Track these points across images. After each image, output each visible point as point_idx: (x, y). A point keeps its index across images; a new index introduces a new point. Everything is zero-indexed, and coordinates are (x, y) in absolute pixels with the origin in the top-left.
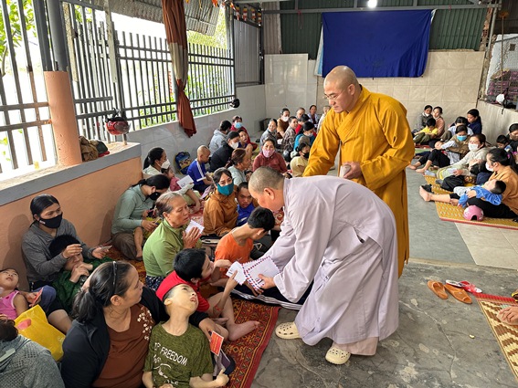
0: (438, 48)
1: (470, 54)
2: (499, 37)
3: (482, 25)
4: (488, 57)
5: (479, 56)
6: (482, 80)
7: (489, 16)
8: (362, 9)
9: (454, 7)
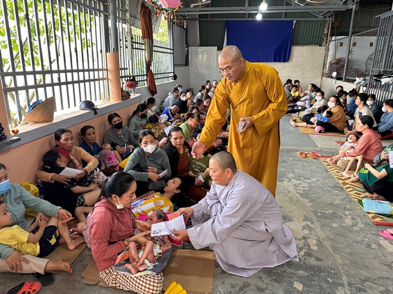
0: (297, 44)
1: (317, 48)
2: (334, 38)
3: (323, 31)
4: (327, 50)
5: (322, 49)
6: (324, 64)
7: (327, 25)
8: (251, 19)
9: (306, 19)
